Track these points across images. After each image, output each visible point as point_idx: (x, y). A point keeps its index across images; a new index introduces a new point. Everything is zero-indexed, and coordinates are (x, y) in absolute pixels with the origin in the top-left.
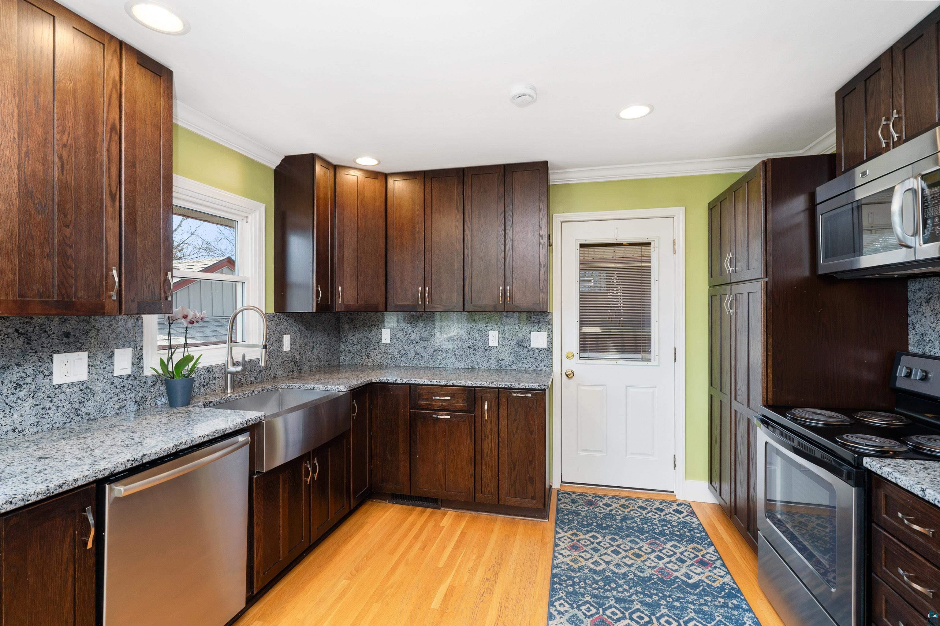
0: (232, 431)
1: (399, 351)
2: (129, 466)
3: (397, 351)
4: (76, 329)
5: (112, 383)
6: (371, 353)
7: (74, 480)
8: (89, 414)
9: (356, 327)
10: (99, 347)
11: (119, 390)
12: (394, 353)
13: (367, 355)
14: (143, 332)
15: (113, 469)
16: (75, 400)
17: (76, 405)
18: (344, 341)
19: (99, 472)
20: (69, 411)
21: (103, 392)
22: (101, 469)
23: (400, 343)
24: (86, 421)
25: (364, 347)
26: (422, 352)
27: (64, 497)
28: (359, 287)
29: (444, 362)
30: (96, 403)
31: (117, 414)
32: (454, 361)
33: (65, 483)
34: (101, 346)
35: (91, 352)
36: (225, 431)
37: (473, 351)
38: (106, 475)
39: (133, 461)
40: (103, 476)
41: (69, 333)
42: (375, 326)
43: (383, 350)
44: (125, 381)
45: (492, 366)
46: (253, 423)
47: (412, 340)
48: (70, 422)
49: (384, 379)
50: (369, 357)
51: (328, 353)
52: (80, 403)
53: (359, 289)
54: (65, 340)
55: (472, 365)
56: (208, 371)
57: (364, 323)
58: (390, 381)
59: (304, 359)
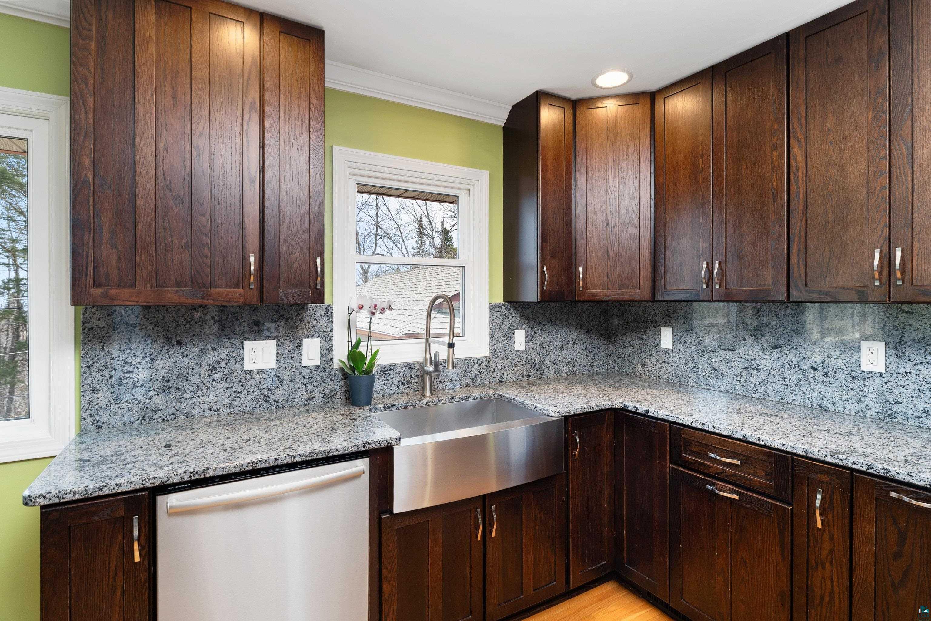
0: (340, 453)
1: (686, 363)
2: (186, 478)
3: (683, 361)
4: (266, 317)
5: (300, 373)
6: (647, 360)
7: (117, 485)
8: (277, 402)
9: (627, 323)
10: (288, 336)
11: (307, 380)
12: (679, 364)
13: (641, 363)
14: (333, 322)
15: (165, 479)
16: (264, 387)
17: (265, 392)
18: (613, 340)
19: (147, 480)
20: (258, 397)
21: (291, 381)
22: (151, 477)
23: (687, 350)
24: (274, 408)
25: (637, 351)
26: (723, 367)
27: (103, 502)
28: (609, 266)
29: (763, 389)
30: (284, 392)
31: (305, 405)
32: (782, 390)
33: (105, 486)
34: (289, 335)
35: (279, 341)
36: (329, 453)
37: (821, 376)
38: (156, 484)
39: (191, 473)
40: (153, 485)
41: (259, 321)
42: (652, 322)
43: (663, 358)
44: (314, 372)
45: (869, 412)
46: (376, 447)
47: (706, 347)
48: (259, 407)
49: (631, 405)
50: (643, 366)
51: (587, 356)
52: (269, 390)
53: (609, 269)
54: (255, 328)
55: (820, 402)
56: (409, 368)
57: (637, 317)
58: (640, 411)
59: (547, 362)
